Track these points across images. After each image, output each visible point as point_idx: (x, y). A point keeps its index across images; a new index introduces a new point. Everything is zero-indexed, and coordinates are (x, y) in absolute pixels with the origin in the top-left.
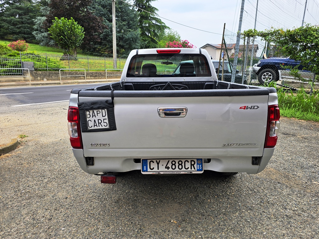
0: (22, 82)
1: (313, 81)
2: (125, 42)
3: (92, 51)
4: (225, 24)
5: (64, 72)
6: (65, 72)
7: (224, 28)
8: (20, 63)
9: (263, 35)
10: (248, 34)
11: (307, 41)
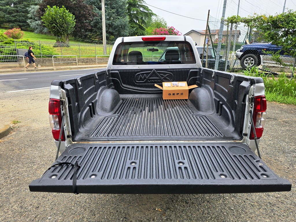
0: (18, 68)
1: (294, 66)
2: (114, 29)
3: (84, 38)
4: (209, 10)
5: (56, 59)
6: (58, 59)
7: (209, 15)
8: (15, 50)
9: (247, 21)
10: (232, 20)
11: (289, 26)
